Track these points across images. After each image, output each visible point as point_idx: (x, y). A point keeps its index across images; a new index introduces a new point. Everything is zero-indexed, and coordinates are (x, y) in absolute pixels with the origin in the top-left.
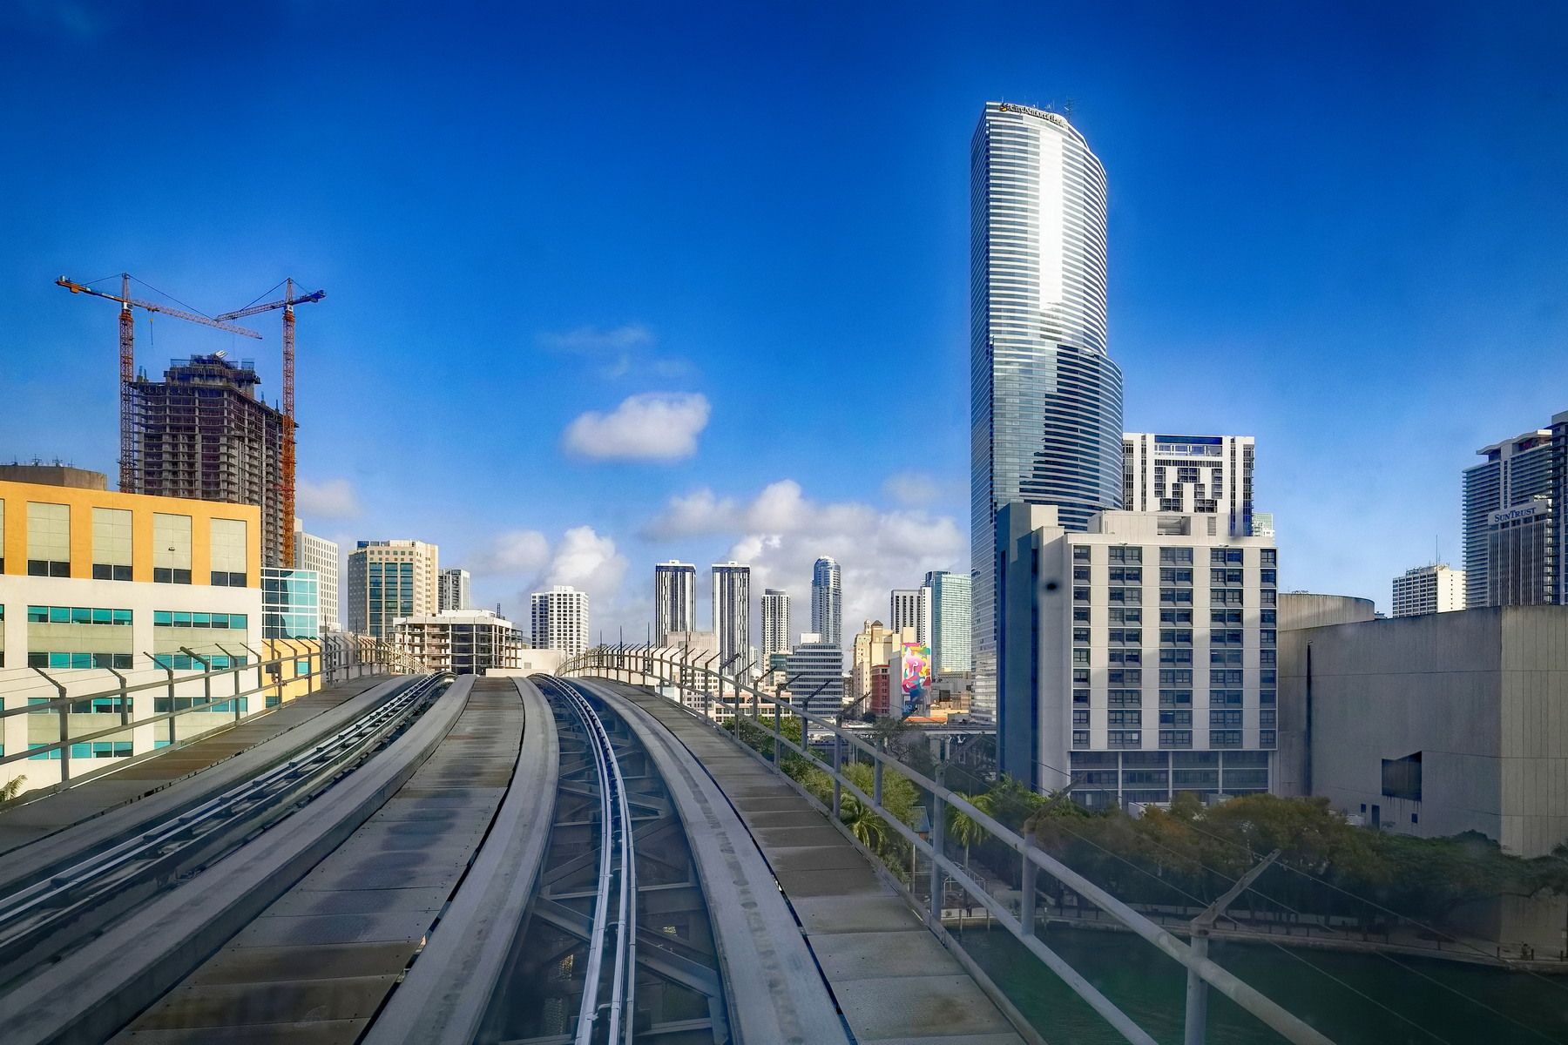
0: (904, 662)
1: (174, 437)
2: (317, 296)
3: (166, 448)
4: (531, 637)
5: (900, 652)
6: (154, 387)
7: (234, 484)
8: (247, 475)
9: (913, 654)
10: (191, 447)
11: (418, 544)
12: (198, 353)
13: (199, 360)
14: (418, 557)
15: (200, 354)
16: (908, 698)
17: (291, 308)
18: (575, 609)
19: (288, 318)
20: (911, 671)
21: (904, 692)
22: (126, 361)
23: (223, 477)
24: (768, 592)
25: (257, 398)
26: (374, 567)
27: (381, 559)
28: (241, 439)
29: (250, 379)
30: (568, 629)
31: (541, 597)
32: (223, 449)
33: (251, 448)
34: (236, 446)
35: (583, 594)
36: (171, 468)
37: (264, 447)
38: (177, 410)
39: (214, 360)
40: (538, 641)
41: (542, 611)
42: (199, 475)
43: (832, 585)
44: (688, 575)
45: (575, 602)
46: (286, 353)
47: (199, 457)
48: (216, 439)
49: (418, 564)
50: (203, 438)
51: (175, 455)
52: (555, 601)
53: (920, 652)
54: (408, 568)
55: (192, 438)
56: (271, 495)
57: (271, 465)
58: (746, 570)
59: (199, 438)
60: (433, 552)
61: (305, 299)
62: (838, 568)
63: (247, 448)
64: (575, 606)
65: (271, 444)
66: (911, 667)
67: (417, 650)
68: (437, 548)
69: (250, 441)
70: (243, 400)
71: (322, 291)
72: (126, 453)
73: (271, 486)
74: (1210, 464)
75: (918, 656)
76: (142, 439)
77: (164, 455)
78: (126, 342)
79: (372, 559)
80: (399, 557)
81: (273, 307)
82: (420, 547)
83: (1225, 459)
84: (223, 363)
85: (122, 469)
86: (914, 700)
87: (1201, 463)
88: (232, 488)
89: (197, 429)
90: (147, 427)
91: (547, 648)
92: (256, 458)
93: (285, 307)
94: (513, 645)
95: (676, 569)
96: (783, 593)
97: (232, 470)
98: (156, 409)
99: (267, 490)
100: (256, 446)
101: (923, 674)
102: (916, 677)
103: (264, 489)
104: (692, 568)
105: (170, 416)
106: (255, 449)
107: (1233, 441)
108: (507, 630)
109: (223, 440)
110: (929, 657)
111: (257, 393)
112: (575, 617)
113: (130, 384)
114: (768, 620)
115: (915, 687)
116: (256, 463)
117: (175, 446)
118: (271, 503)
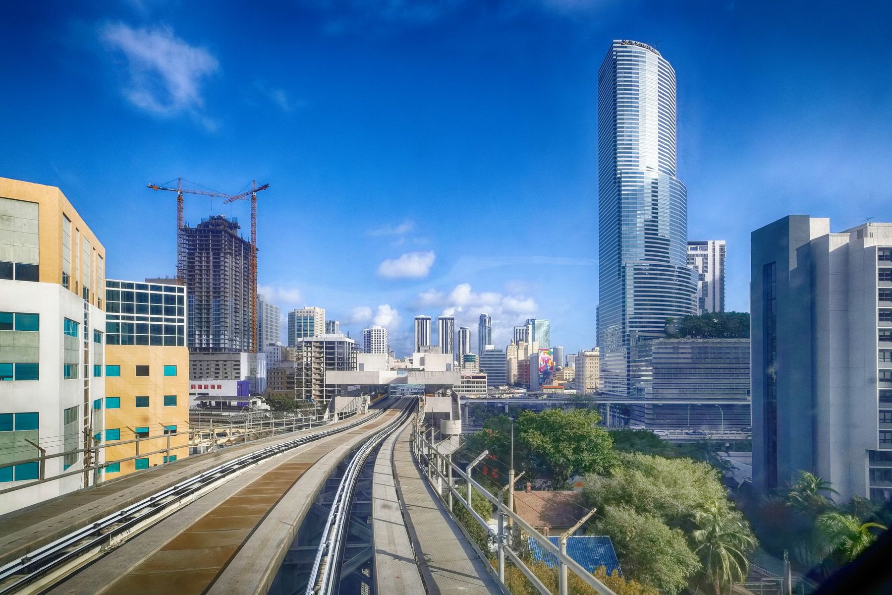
0: (540, 358)
1: (201, 253)
2: (266, 186)
3: (197, 259)
4: (363, 348)
5: (538, 353)
6: (191, 230)
7: (227, 275)
8: (234, 272)
9: (544, 355)
10: (208, 258)
11: (316, 308)
12: (212, 215)
13: (213, 218)
14: (316, 314)
15: (213, 215)
16: (542, 376)
17: (255, 194)
18: (382, 336)
19: (253, 199)
20: (543, 363)
21: (540, 373)
22: (180, 219)
23: (222, 272)
24: (461, 328)
25: (239, 236)
26: (298, 318)
27: (301, 315)
28: (231, 254)
29: (235, 226)
30: (379, 344)
31: (368, 331)
32: (222, 259)
33: (236, 259)
34: (228, 257)
35: (385, 329)
36: (199, 268)
37: (242, 259)
38: (202, 241)
39: (220, 218)
40: (366, 350)
41: (368, 337)
42: (211, 271)
43: (487, 325)
44: (428, 321)
45: (382, 333)
46: (253, 215)
47: (211, 263)
48: (219, 254)
49: (316, 317)
50: (213, 254)
51: (201, 262)
52: (374, 332)
53: (548, 354)
54: (312, 319)
55: (208, 254)
56: (246, 282)
57: (246, 267)
58: (452, 319)
59: (211, 254)
60: (323, 312)
61: (261, 189)
62: (490, 318)
63: (234, 259)
64: (382, 334)
65: (246, 258)
66: (543, 361)
67: (309, 354)
68: (324, 310)
69: (236, 255)
70: (232, 236)
71: (268, 184)
72: (180, 261)
73: (246, 278)
74: (701, 255)
75: (547, 355)
76: (187, 255)
77: (196, 263)
78: (180, 210)
79: (297, 315)
80: (309, 314)
81: (247, 194)
82: (317, 310)
83: (710, 252)
84: (224, 220)
85: (178, 269)
86: (545, 377)
87: (697, 255)
88: (226, 277)
89: (211, 250)
90: (189, 249)
91: (370, 353)
92: (238, 264)
93: (252, 193)
94: (355, 352)
95: (423, 319)
96: (466, 329)
97: (227, 269)
98: (193, 241)
99: (244, 279)
100: (238, 258)
101: (549, 364)
102: (546, 366)
103: (242, 279)
104: (430, 318)
105: (199, 244)
106: (238, 260)
107: (714, 243)
108: (352, 344)
109: (222, 254)
110: (552, 355)
111: (238, 233)
112: (382, 339)
113: (181, 229)
114: (461, 341)
115: (545, 370)
116: (238, 266)
117: (201, 258)
118: (246, 285)
